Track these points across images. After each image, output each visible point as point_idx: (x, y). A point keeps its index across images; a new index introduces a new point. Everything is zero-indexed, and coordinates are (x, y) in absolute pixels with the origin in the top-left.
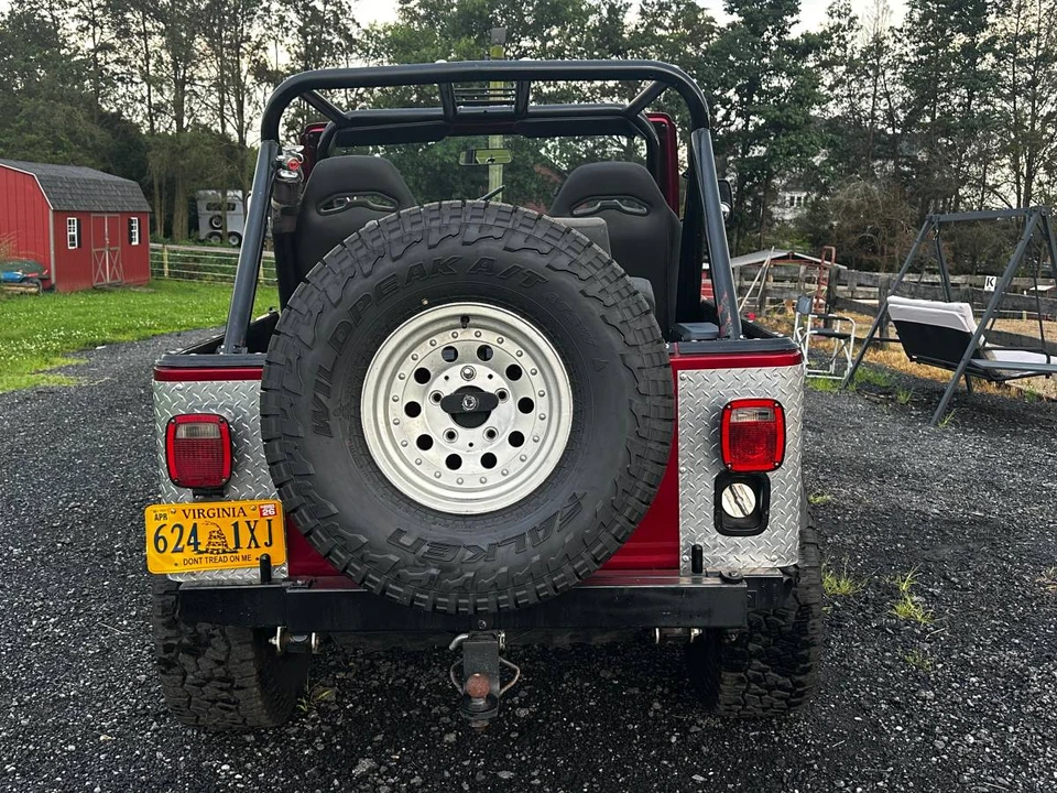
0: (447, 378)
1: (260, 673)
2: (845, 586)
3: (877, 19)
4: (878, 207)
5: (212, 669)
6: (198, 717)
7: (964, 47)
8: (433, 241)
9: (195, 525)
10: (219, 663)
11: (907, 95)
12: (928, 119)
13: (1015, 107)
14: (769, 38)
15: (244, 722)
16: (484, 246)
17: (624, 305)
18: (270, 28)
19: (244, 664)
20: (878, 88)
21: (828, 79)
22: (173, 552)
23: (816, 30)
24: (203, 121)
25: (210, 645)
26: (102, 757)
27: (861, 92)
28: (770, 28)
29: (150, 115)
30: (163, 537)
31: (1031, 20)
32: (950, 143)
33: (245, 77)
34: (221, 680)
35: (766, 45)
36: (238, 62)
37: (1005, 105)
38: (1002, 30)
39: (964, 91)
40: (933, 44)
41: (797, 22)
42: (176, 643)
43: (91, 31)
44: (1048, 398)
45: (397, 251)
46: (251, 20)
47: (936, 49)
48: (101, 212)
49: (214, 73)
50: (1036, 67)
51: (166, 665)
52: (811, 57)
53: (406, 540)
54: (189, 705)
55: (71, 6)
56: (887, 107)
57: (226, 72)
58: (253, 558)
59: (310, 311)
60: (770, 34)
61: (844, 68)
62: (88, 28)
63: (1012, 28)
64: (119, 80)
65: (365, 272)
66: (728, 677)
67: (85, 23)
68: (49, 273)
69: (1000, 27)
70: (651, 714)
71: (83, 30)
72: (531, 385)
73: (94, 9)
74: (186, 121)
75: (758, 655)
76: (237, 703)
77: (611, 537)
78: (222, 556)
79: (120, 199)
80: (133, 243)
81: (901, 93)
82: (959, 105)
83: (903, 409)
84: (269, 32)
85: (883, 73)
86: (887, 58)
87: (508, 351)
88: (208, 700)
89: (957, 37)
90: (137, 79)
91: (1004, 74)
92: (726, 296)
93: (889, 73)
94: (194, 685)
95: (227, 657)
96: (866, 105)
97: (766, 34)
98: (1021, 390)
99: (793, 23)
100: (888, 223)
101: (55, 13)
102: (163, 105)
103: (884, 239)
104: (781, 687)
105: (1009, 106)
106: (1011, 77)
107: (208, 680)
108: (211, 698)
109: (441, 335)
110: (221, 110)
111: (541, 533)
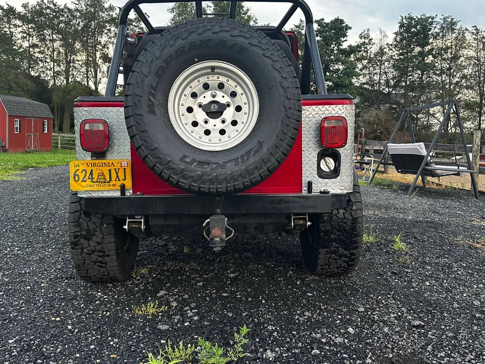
0: (204, 97)
1: (116, 249)
2: (371, 239)
3: (381, 40)
4: (382, 122)
5: (95, 246)
6: (88, 271)
7: (419, 52)
8: (200, 31)
9: (92, 170)
10: (99, 243)
11: (394, 73)
12: (404, 84)
13: (442, 79)
14: (334, 47)
15: (108, 274)
16: (222, 34)
17: (281, 61)
18: (110, 38)
19: (109, 244)
20: (382, 70)
21: (360, 66)
22: (82, 181)
23: (354, 44)
24: (78, 80)
25: (95, 235)
26: (43, 291)
27: (375, 72)
28: (334, 43)
29: (54, 76)
30: (78, 175)
31: (448, 42)
32: (414, 94)
33: (98, 61)
34: (99, 251)
35: (332, 51)
36: (95, 53)
37: (437, 78)
38: (436, 46)
39: (419, 72)
40: (405, 51)
41: (346, 40)
42: (79, 234)
43: (28, 39)
44: (459, 189)
45: (185, 36)
46: (102, 34)
47: (407, 53)
48: (30, 117)
49: (84, 57)
50: (451, 62)
51: (74, 245)
52: (352, 55)
53: (188, 160)
54: (84, 264)
55: (19, 27)
56: (386, 79)
57: (90, 58)
58: (117, 186)
59: (147, 61)
60: (334, 46)
61: (367, 61)
62: (26, 37)
63: (440, 45)
64: (40, 60)
65: (171, 44)
66: (322, 251)
67: (25, 35)
68: (5, 144)
69: (435, 44)
70: (288, 275)
71: (23, 38)
72: (241, 100)
73: (29, 29)
74: (70, 80)
75: (335, 240)
76: (106, 263)
77: (275, 159)
78: (103, 184)
79: (39, 112)
80: (45, 132)
81: (392, 73)
82: (418, 78)
83: (395, 191)
84: (110, 40)
85: (384, 64)
86: (386, 57)
87: (231, 85)
88: (93, 262)
89: (416, 48)
90: (48, 60)
91: (437, 64)
92: (321, 86)
93: (386, 64)
94: (87, 254)
95: (102, 241)
96: (376, 78)
97: (332, 46)
98: (447, 186)
99: (344, 41)
100: (387, 129)
101: (11, 30)
102: (60, 72)
103: (385, 136)
104: (345, 256)
105: (439, 79)
106: (440, 66)
107: (93, 252)
108: (94, 261)
109: (202, 78)
110: (87, 74)
111: (245, 157)
